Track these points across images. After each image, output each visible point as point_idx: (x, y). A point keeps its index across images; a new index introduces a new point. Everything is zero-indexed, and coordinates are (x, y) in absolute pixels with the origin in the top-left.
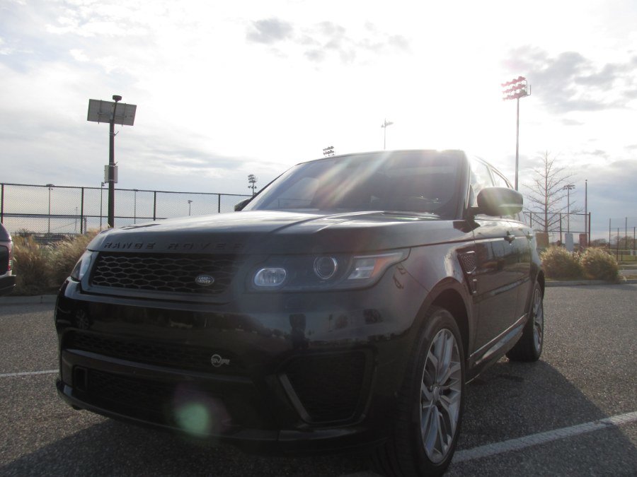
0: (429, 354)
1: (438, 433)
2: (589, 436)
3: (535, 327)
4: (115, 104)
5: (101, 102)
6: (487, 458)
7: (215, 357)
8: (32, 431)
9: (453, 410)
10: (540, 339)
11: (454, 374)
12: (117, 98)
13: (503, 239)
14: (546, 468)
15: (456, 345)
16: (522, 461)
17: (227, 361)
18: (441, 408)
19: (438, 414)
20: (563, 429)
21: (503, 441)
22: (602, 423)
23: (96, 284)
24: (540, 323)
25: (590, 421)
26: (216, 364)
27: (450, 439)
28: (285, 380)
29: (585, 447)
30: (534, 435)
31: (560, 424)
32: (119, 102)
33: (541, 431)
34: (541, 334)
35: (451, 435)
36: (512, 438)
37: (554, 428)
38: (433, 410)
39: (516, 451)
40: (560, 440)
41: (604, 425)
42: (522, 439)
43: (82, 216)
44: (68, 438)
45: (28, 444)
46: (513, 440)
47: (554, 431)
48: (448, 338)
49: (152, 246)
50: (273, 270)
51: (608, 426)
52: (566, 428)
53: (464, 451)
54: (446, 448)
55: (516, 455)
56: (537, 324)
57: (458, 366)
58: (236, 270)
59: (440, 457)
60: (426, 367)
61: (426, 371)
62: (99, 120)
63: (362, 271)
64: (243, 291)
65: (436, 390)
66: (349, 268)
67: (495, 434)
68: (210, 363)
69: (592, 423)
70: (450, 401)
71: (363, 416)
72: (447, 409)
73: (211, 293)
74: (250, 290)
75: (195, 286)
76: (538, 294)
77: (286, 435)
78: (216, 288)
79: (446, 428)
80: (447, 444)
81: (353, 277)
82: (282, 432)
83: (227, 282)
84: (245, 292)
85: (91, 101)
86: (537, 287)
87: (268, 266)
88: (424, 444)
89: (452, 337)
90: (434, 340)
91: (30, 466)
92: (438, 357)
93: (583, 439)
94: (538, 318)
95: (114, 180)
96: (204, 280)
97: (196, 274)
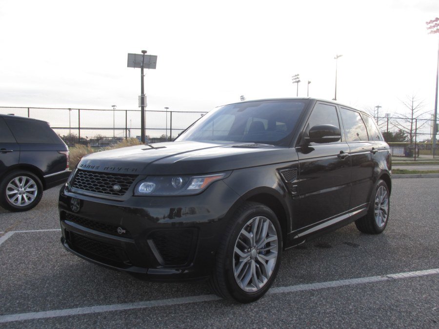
0: (243, 231)
2: (370, 285)
3: (378, 211)
4: (144, 56)
5: (135, 55)
6: (293, 293)
7: (119, 229)
8: (56, 261)
10: (385, 220)
11: (272, 242)
12: (144, 52)
13: (336, 157)
14: (324, 301)
15: (273, 226)
16: (313, 296)
17: (124, 231)
18: (257, 261)
19: (254, 265)
20: (357, 279)
21: (311, 283)
22: (387, 277)
24: (386, 208)
25: (380, 275)
27: (265, 281)
28: (151, 243)
29: (361, 291)
30: (334, 282)
31: (358, 276)
32: (145, 54)
33: (342, 279)
34: (386, 216)
36: (319, 282)
37: (352, 278)
39: (314, 290)
40: (349, 286)
42: (324, 283)
43: (126, 129)
44: (72, 266)
45: (51, 268)
46: (317, 284)
47: (349, 280)
48: (264, 221)
51: (389, 279)
52: (360, 279)
53: (282, 288)
54: (261, 285)
55: (312, 293)
56: (381, 209)
57: (275, 238)
58: (131, 183)
59: (255, 289)
60: (240, 238)
61: (240, 241)
62: (134, 67)
63: (196, 185)
64: (132, 195)
65: (254, 251)
66: (187, 183)
67: (309, 279)
68: (117, 232)
69: (379, 277)
70: (267, 258)
71: (192, 264)
72: (263, 262)
73: (119, 195)
74: (136, 194)
75: (112, 191)
76: (384, 189)
77: (151, 271)
78: (121, 192)
79: (262, 274)
80: (263, 283)
81: (191, 187)
82: (150, 269)
83: (127, 189)
84: (133, 196)
85: (129, 54)
86: (381, 184)
87: (147, 182)
88: (238, 281)
89: (268, 221)
90: (248, 223)
91: (48, 279)
92: (253, 234)
93: (364, 286)
94: (382, 205)
95: (144, 105)
96: (116, 187)
97: (113, 184)
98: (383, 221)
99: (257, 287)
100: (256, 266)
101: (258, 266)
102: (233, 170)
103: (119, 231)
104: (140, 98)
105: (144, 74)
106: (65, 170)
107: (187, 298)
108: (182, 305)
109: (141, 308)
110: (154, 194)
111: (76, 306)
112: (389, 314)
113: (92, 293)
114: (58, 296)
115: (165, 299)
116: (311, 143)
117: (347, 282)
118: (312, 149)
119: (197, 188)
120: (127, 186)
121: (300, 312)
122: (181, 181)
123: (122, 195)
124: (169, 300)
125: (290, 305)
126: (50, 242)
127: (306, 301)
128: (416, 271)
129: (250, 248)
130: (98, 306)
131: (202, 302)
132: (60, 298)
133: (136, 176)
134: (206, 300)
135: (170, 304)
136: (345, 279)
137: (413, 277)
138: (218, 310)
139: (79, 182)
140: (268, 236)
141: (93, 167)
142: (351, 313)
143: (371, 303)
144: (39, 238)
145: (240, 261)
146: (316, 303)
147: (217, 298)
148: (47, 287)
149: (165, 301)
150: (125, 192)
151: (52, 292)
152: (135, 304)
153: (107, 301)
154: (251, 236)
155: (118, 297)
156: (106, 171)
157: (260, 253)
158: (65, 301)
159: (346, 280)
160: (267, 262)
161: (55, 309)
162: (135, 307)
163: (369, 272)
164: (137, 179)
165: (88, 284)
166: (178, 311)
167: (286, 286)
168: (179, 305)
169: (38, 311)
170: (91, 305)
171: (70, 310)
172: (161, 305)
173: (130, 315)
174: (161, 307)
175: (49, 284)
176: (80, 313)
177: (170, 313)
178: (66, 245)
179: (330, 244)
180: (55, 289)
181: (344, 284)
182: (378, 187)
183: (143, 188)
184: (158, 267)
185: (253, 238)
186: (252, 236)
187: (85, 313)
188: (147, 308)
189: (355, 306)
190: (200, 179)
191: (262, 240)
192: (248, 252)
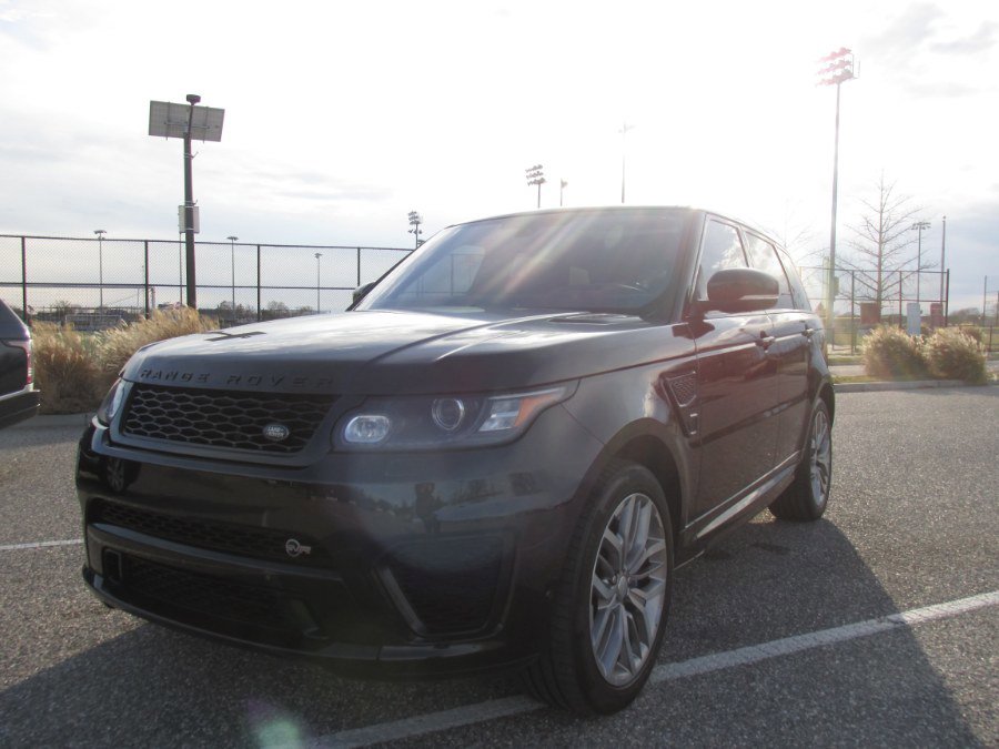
0: (607, 534)
1: (624, 642)
2: (864, 642)
3: (814, 470)
4: (191, 109)
5: (169, 105)
6: (704, 676)
7: (291, 543)
8: (56, 633)
9: (653, 608)
10: (825, 487)
11: (656, 555)
12: (193, 99)
13: (753, 345)
14: (785, 692)
15: (657, 515)
16: (754, 680)
17: (307, 549)
18: (630, 607)
19: (625, 615)
20: (828, 632)
21: (734, 649)
22: (889, 621)
23: (128, 431)
24: (825, 462)
25: (873, 618)
26: (294, 552)
27: (645, 651)
28: (388, 576)
29: (852, 659)
30: (782, 641)
31: (825, 624)
32: (197, 104)
33: (796, 633)
34: (826, 478)
35: (648, 645)
36: (749, 645)
37: (815, 629)
38: (615, 612)
39: (748, 666)
40: (819, 649)
41: (891, 625)
42: (763, 646)
43: (147, 286)
44: (105, 645)
45: (49, 654)
46: (747, 649)
47: (813, 634)
48: (643, 505)
49: (205, 378)
50: (373, 418)
51: (897, 626)
52: (833, 629)
53: (672, 665)
54: (638, 663)
55: (748, 671)
56: (818, 464)
57: (661, 544)
58: (320, 417)
59: (625, 675)
60: (601, 552)
61: (602, 558)
62: (167, 135)
63: (501, 419)
64: (328, 449)
65: (622, 581)
66: (477, 416)
67: (725, 638)
68: (283, 551)
69: (874, 621)
70: (647, 595)
71: (500, 626)
72: (639, 606)
73: (284, 450)
74: (338, 448)
75: (262, 440)
76: (823, 418)
77: (389, 652)
78: (291, 444)
79: (640, 637)
80: (640, 657)
81: (487, 427)
82: (386, 648)
83: (308, 435)
84: (330, 452)
85: (153, 104)
86: (819, 408)
87: (365, 412)
88: (596, 657)
89: (650, 504)
90: (616, 512)
91: (50, 687)
92: (623, 536)
93: (854, 647)
94: (821, 455)
95: (195, 229)
96: (275, 431)
97: (264, 423)
98: (822, 491)
99: (631, 670)
100: (628, 618)
101: (631, 616)
102: (581, 378)
103: (289, 548)
104: (183, 211)
105: (193, 153)
106: (21, 387)
108: (449, 731)
112: (943, 710)
113: (192, 719)
115: (399, 718)
116: (710, 313)
117: (810, 640)
118: (710, 328)
119: (506, 427)
120: (308, 425)
121: (746, 723)
122: (461, 407)
123: (293, 451)
124: (410, 721)
125: (713, 709)
126: (20, 581)
127: (745, 695)
128: (941, 602)
129: (616, 573)
131: (499, 719)
134: (505, 713)
135: (419, 733)
136: (804, 633)
137: (944, 618)
138: (546, 737)
139: (145, 419)
140: (649, 542)
141: (187, 377)
142: (863, 718)
143: (891, 688)
145: (602, 607)
146: (772, 699)
149: (400, 723)
150: (304, 443)
151: (76, 725)
154: (620, 543)
156: (233, 387)
157: (631, 585)
159: (807, 636)
160: (644, 602)
165: (169, 693)
167: (679, 659)
168: (441, 733)
172: (396, 737)
174: (398, 742)
175: (59, 700)
180: (82, 715)
181: (807, 644)
182: (815, 414)
183: (358, 431)
184: (409, 642)
185: (623, 547)
186: (622, 542)
189: (861, 699)
190: (508, 404)
191: (639, 552)
192: (612, 584)
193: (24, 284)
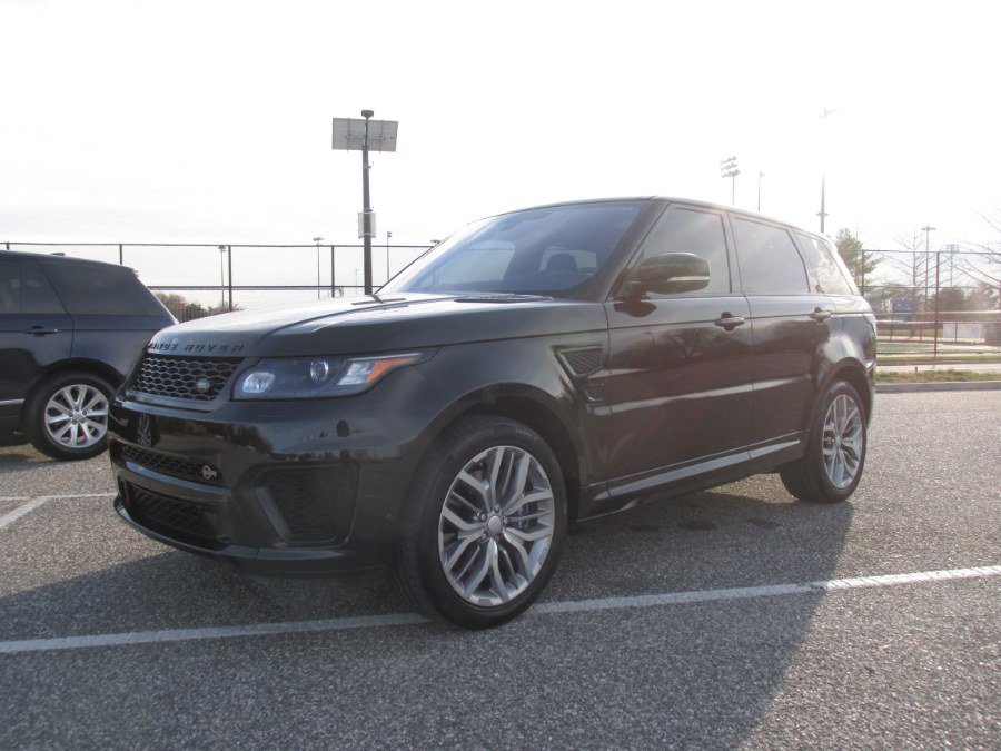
0: (464, 476)
1: (491, 569)
2: (764, 600)
3: (834, 452)
4: (367, 123)
5: (349, 120)
7: (205, 469)
9: (543, 546)
12: (367, 114)
13: (711, 325)
14: (646, 629)
15: (538, 465)
16: (628, 618)
18: (502, 542)
19: (495, 550)
20: (740, 590)
21: (635, 595)
22: (811, 586)
24: (856, 446)
25: (797, 583)
26: (207, 476)
27: (524, 585)
30: (688, 593)
31: (744, 584)
32: (370, 119)
33: (707, 589)
34: (855, 462)
36: (653, 594)
38: (479, 547)
39: (634, 608)
40: (715, 602)
41: (808, 589)
42: (664, 596)
43: (333, 287)
45: (103, 562)
46: (647, 596)
47: (722, 591)
48: (518, 457)
51: (813, 590)
52: (747, 589)
53: (568, 603)
54: (513, 594)
56: (843, 448)
57: (547, 494)
58: (229, 374)
59: (496, 601)
60: (456, 490)
61: (456, 495)
62: (348, 148)
64: (229, 397)
65: (494, 520)
66: (338, 373)
67: (635, 588)
68: (201, 475)
69: (794, 585)
70: (528, 537)
71: (347, 539)
72: (518, 545)
73: (207, 399)
74: (236, 396)
75: (195, 392)
76: (848, 402)
77: (265, 554)
78: (211, 393)
79: (516, 570)
80: (517, 588)
81: (344, 381)
82: (262, 550)
83: (220, 387)
84: (231, 400)
85: (335, 121)
86: (841, 391)
87: (259, 371)
88: (453, 581)
89: (527, 458)
90: (477, 459)
91: (89, 582)
92: (489, 482)
93: (749, 603)
94: (847, 439)
95: (372, 234)
96: (203, 385)
97: (198, 379)
98: (847, 474)
99: (501, 597)
100: (500, 553)
101: (505, 552)
102: (442, 346)
103: (205, 472)
104: (362, 217)
105: (370, 164)
107: (358, 619)
108: (342, 631)
109: (256, 636)
110: (271, 395)
111: (128, 630)
112: (777, 654)
113: (167, 608)
114: (99, 611)
115: (313, 619)
116: (649, 294)
117: (715, 594)
119: (359, 382)
120: (222, 380)
121: (586, 647)
122: (327, 368)
123: (212, 399)
124: (320, 622)
125: (569, 634)
127: (607, 629)
129: (485, 512)
130: (173, 631)
131: (387, 626)
132: (102, 615)
133: (238, 360)
134: (396, 623)
135: (318, 629)
136: (714, 589)
137: (869, 587)
139: (149, 380)
140: (528, 489)
141: (167, 347)
142: (695, 652)
143: (748, 634)
144: (97, 509)
145: (460, 537)
146: (628, 633)
147: (420, 620)
148: (83, 596)
149: (310, 623)
150: (217, 394)
151: (90, 605)
152: (247, 627)
153: (194, 621)
154: (484, 488)
155: (216, 616)
156: (188, 353)
157: (510, 525)
158: (110, 621)
159: (716, 591)
160: (528, 545)
161: (85, 634)
162: (244, 633)
163: (776, 576)
164: (241, 366)
166: (329, 641)
167: (579, 599)
168: (336, 631)
169: (51, 637)
170: (158, 626)
171: (114, 635)
172: (300, 630)
173: (231, 646)
174: (298, 634)
175: (90, 591)
176: (132, 642)
177: (311, 644)
178: (124, 512)
179: (715, 522)
180: (98, 600)
181: (708, 598)
182: (831, 398)
183: (253, 384)
184: (277, 545)
185: (489, 492)
186: (487, 487)
187: (141, 641)
188: (268, 635)
189: (709, 639)
190: (368, 364)
192: (480, 521)
193: (230, 288)
